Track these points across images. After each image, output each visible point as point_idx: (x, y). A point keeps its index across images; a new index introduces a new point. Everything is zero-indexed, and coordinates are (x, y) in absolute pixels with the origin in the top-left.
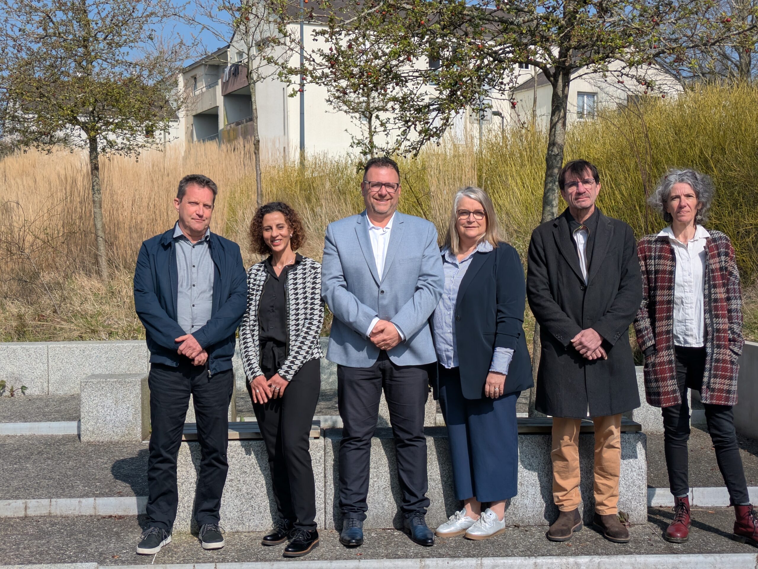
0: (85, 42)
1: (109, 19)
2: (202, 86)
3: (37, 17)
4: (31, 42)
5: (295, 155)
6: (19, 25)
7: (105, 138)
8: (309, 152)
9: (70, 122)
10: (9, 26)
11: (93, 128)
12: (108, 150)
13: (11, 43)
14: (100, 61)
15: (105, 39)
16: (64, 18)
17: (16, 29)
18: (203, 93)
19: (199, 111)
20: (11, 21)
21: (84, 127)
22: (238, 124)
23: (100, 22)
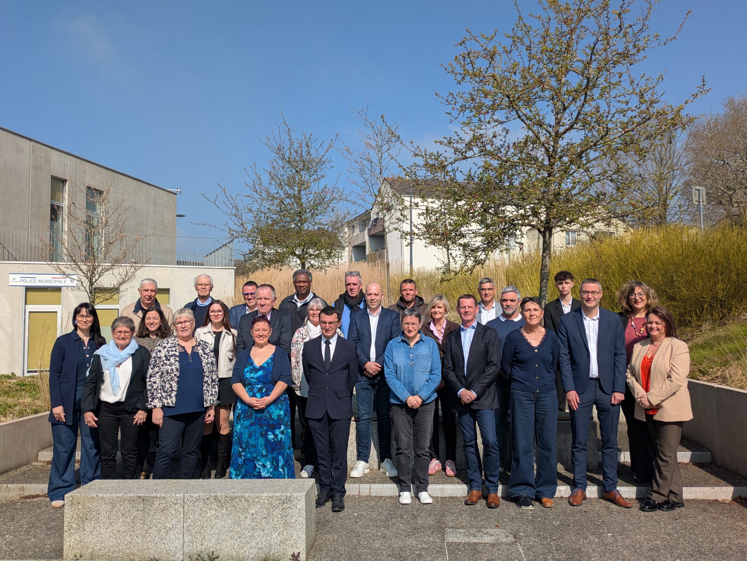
0: (299, 214)
1: (313, 201)
2: (357, 231)
3: (276, 202)
4: (273, 214)
5: (407, 269)
6: (267, 206)
7: (309, 263)
8: (415, 266)
9: (292, 254)
10: (262, 207)
11: (304, 258)
12: (311, 269)
13: (263, 215)
14: (307, 223)
15: (310, 212)
16: (290, 202)
17: (266, 209)
18: (357, 235)
19: (356, 244)
20: (264, 204)
21: (299, 257)
22: (376, 251)
23: (307, 204)
